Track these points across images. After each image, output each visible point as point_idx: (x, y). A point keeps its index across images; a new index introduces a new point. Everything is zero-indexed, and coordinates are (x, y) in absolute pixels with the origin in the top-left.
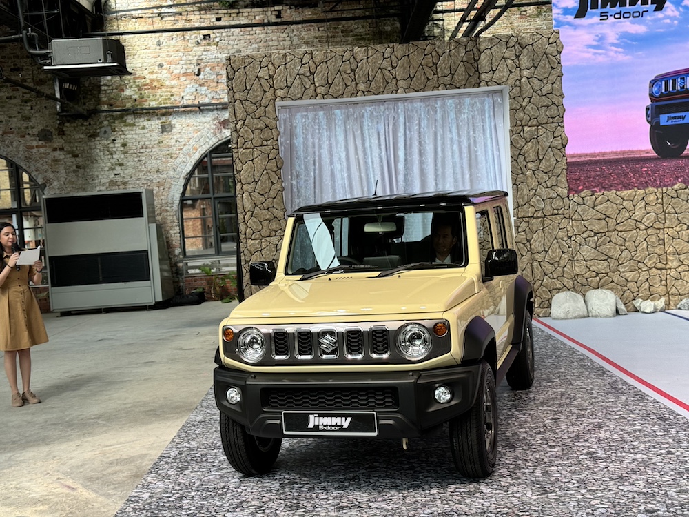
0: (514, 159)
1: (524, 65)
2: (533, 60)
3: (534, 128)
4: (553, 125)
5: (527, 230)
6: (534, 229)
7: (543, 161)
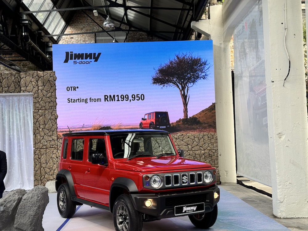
0: (35, 123)
1: (40, 85)
2: (43, 83)
3: (43, 111)
4: (51, 110)
5: (39, 154)
6: (42, 153)
7: (47, 125)
